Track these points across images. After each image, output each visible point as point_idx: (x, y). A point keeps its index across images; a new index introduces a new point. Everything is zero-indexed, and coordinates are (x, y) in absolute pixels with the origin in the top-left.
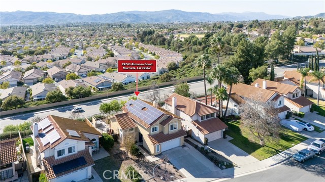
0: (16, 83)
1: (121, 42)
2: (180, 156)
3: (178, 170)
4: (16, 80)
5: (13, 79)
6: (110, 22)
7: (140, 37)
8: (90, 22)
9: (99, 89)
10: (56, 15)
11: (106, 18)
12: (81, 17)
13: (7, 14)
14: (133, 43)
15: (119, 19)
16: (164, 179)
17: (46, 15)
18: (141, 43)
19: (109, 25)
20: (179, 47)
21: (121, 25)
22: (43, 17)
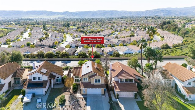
0: (75, 46)
2: (95, 99)
3: (86, 106)
5: (74, 44)
7: (161, 25)
8: (135, 16)
10: (117, 12)
11: (146, 13)
12: (130, 13)
13: (93, 12)
15: (155, 14)
16: (74, 108)
17: (112, 12)
20: (185, 34)
22: (110, 13)
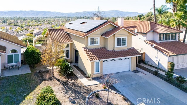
6: (78, 16)
8: (67, 16)
11: (76, 14)
19: (77, 17)
21: (84, 17)
22: (43, 13)
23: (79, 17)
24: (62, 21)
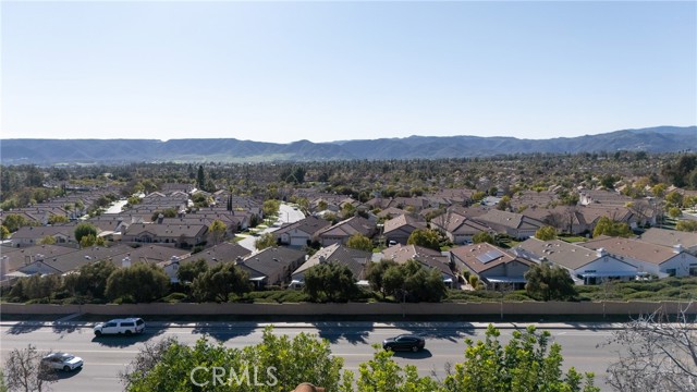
0: (303, 242)
1: (609, 184)
4: (305, 234)
6: (591, 152)
7: (670, 173)
8: (544, 152)
9: (490, 284)
11: (585, 145)
12: (526, 143)
14: (648, 188)
15: (617, 147)
18: (672, 188)
19: (588, 155)
21: (618, 155)
22: (454, 145)
23: (595, 156)
24: (522, 173)
